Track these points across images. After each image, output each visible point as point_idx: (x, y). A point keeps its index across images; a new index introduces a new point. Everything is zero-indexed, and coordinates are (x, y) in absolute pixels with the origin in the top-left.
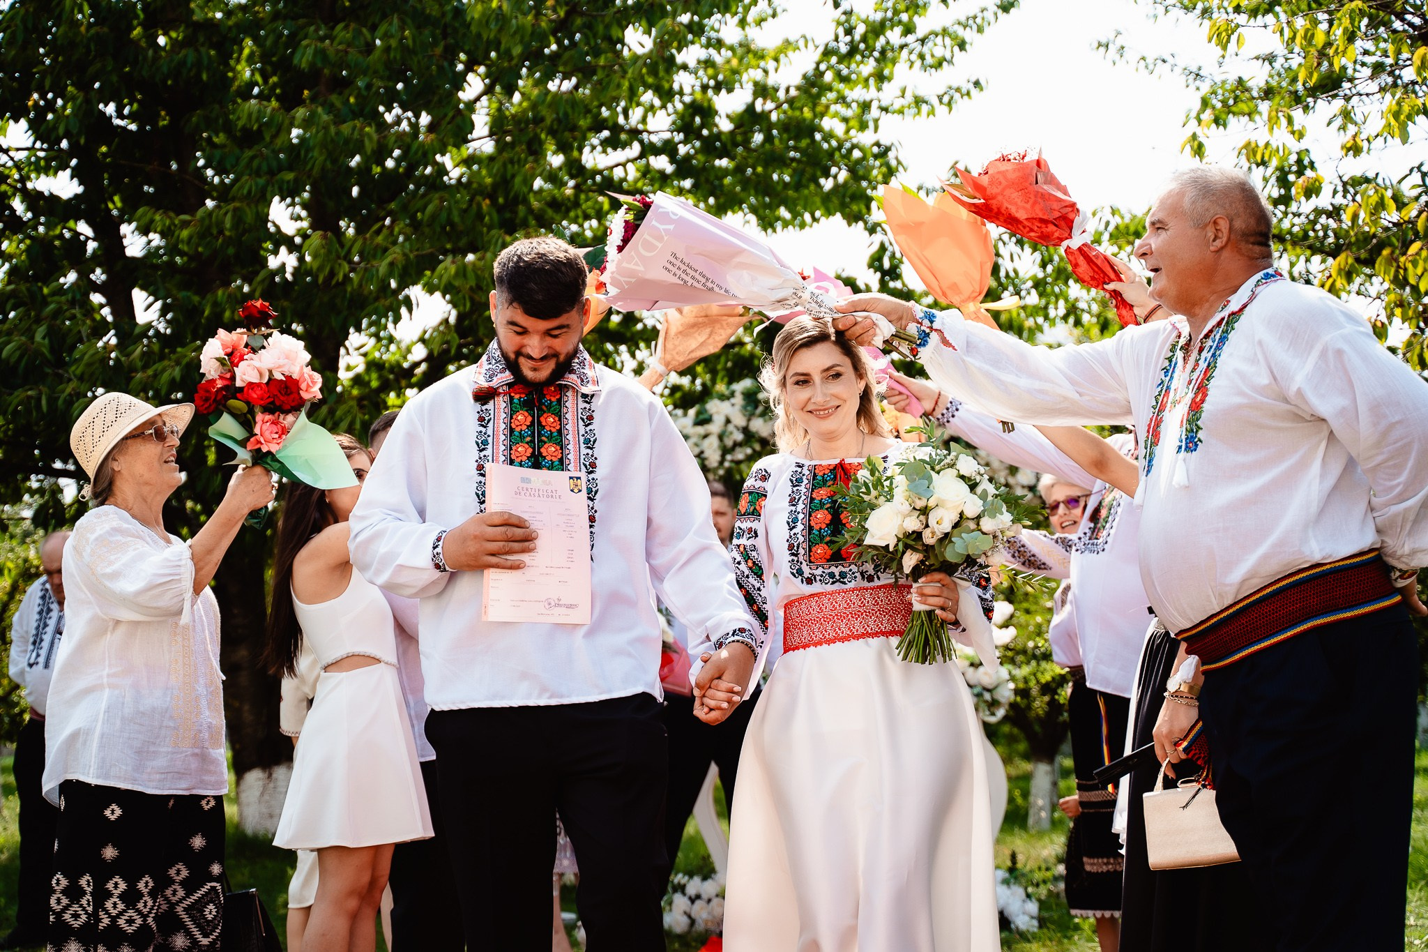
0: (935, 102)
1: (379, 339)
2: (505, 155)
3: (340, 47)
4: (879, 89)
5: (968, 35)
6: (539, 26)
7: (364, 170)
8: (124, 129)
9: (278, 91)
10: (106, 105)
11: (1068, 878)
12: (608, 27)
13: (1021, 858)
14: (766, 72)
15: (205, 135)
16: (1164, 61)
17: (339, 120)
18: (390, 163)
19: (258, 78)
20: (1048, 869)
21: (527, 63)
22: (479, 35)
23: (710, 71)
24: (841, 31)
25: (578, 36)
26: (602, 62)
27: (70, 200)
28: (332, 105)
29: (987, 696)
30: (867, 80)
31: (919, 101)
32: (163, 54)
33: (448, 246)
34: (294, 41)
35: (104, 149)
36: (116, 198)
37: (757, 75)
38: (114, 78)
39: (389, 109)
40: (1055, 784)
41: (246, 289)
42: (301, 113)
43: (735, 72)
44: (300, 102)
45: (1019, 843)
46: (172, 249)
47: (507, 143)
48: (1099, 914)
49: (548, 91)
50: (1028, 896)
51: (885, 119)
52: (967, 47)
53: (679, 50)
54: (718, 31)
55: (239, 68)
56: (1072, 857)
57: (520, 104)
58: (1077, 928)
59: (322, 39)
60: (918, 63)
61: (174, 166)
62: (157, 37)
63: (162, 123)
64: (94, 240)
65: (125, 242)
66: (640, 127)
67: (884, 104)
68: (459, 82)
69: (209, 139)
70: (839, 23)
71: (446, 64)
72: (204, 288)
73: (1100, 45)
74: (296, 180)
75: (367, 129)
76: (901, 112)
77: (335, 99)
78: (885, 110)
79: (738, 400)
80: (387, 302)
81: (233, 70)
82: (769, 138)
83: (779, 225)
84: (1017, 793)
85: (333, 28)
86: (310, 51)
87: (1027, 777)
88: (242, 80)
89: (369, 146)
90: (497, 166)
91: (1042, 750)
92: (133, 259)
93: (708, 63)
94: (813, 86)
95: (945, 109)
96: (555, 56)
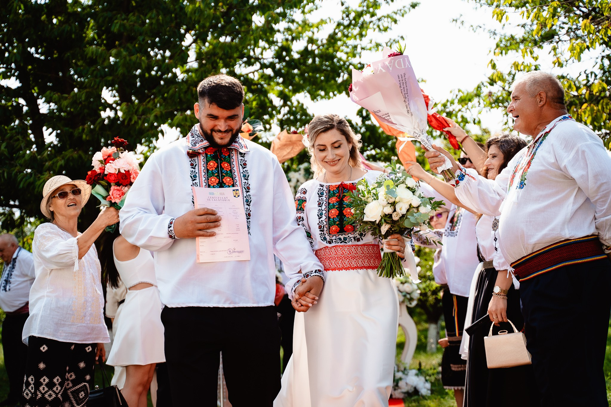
0: (384, 45)
1: (150, 147)
2: (203, 69)
3: (131, 23)
4: (361, 40)
5: (397, 17)
6: (216, 14)
7: (141, 76)
8: (39, 59)
9: (105, 42)
10: (31, 48)
11: (443, 373)
12: (245, 14)
13: (423, 365)
14: (313, 33)
15: (74, 61)
16: (480, 27)
17: (131, 54)
18: (153, 73)
19: (96, 37)
20: (434, 369)
21: (211, 30)
22: (191, 18)
23: (289, 33)
24: (344, 16)
25: (233, 19)
26: (243, 29)
27: (15, 89)
28: (128, 48)
29: (408, 296)
30: (355, 36)
31: (378, 45)
32: (55, 26)
33: (178, 108)
34: (111, 20)
35: (30, 67)
36: (36, 88)
37: (310, 34)
38: (34, 37)
39: (153, 50)
40: (438, 333)
41: (92, 127)
42: (114, 51)
43: (299, 33)
44: (114, 47)
45: (423, 358)
46: (60, 110)
47: (203, 64)
48: (456, 388)
49: (220, 42)
50: (426, 381)
51: (364, 52)
52: (398, 22)
53: (275, 24)
54: (292, 16)
55: (88, 32)
56: (445, 364)
57: (208, 47)
58: (447, 394)
59: (123, 20)
60: (377, 29)
61: (61, 74)
62: (53, 19)
63: (55, 56)
64: (26, 106)
65: (40, 107)
66: (260, 56)
67: (363, 46)
68: (182, 38)
69: (76, 63)
70: (344, 12)
71: (176, 30)
72: (74, 126)
73: (454, 20)
74: (113, 80)
75: (143, 58)
76: (370, 49)
77: (129, 45)
78: (363, 49)
79: (302, 172)
80: (152, 132)
81: (85, 33)
82: (314, 61)
83: (319, 98)
84: (422, 337)
85: (128, 15)
86: (118, 25)
87: (426, 330)
88: (89, 38)
89: (144, 66)
90: (199, 73)
91: (433, 319)
92: (43, 114)
93: (289, 29)
94: (332, 39)
95: (389, 48)
96: (223, 26)
